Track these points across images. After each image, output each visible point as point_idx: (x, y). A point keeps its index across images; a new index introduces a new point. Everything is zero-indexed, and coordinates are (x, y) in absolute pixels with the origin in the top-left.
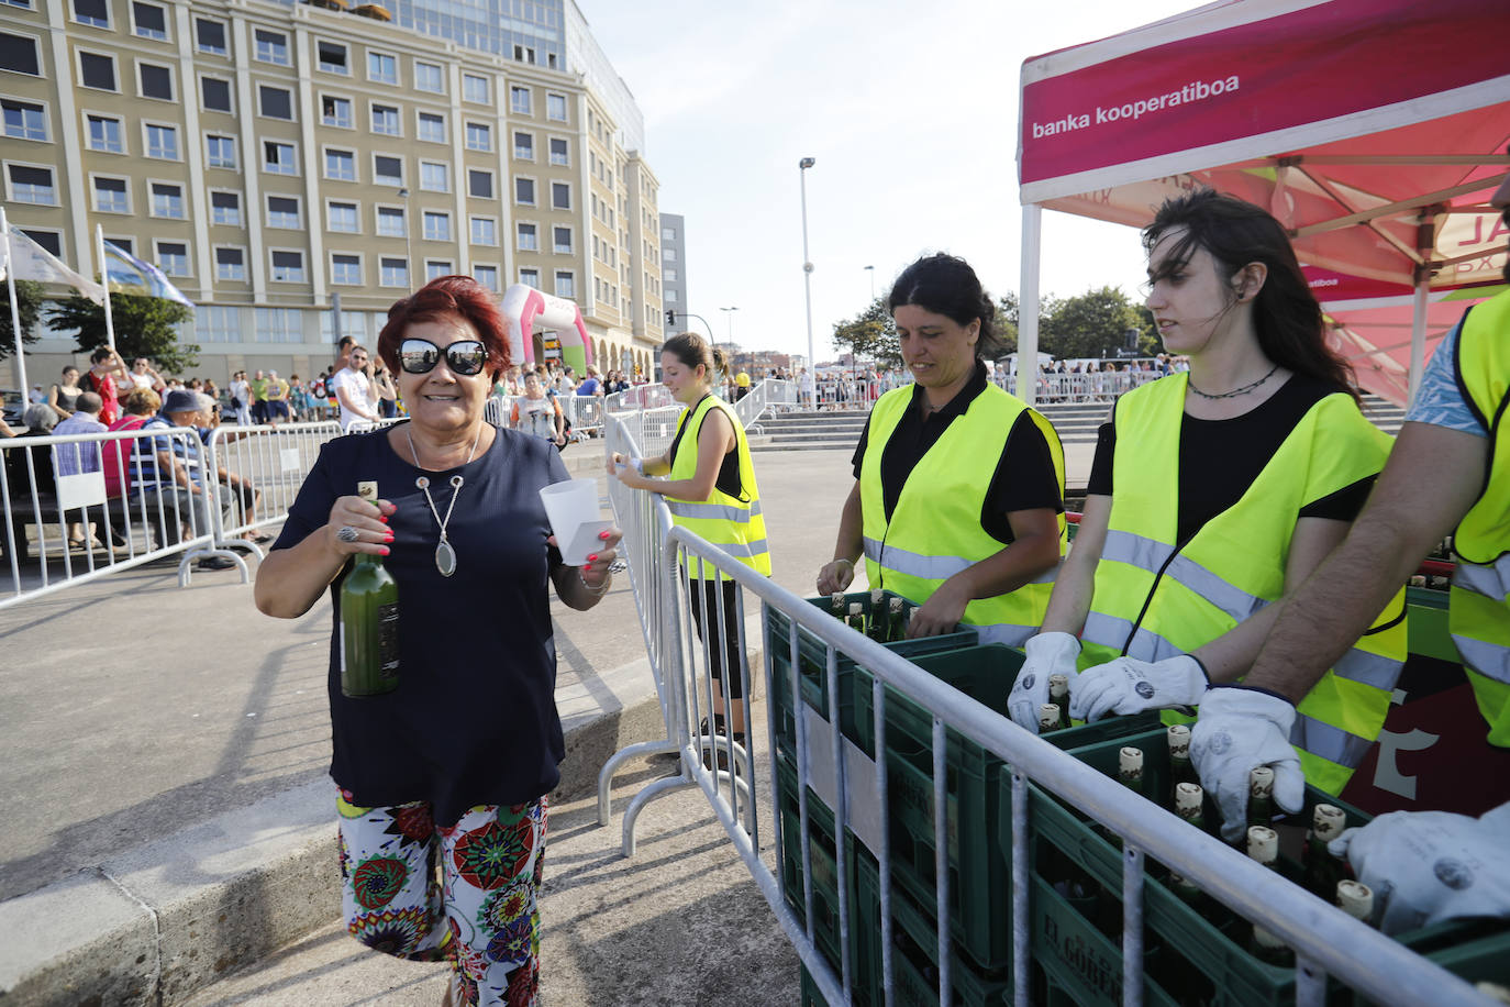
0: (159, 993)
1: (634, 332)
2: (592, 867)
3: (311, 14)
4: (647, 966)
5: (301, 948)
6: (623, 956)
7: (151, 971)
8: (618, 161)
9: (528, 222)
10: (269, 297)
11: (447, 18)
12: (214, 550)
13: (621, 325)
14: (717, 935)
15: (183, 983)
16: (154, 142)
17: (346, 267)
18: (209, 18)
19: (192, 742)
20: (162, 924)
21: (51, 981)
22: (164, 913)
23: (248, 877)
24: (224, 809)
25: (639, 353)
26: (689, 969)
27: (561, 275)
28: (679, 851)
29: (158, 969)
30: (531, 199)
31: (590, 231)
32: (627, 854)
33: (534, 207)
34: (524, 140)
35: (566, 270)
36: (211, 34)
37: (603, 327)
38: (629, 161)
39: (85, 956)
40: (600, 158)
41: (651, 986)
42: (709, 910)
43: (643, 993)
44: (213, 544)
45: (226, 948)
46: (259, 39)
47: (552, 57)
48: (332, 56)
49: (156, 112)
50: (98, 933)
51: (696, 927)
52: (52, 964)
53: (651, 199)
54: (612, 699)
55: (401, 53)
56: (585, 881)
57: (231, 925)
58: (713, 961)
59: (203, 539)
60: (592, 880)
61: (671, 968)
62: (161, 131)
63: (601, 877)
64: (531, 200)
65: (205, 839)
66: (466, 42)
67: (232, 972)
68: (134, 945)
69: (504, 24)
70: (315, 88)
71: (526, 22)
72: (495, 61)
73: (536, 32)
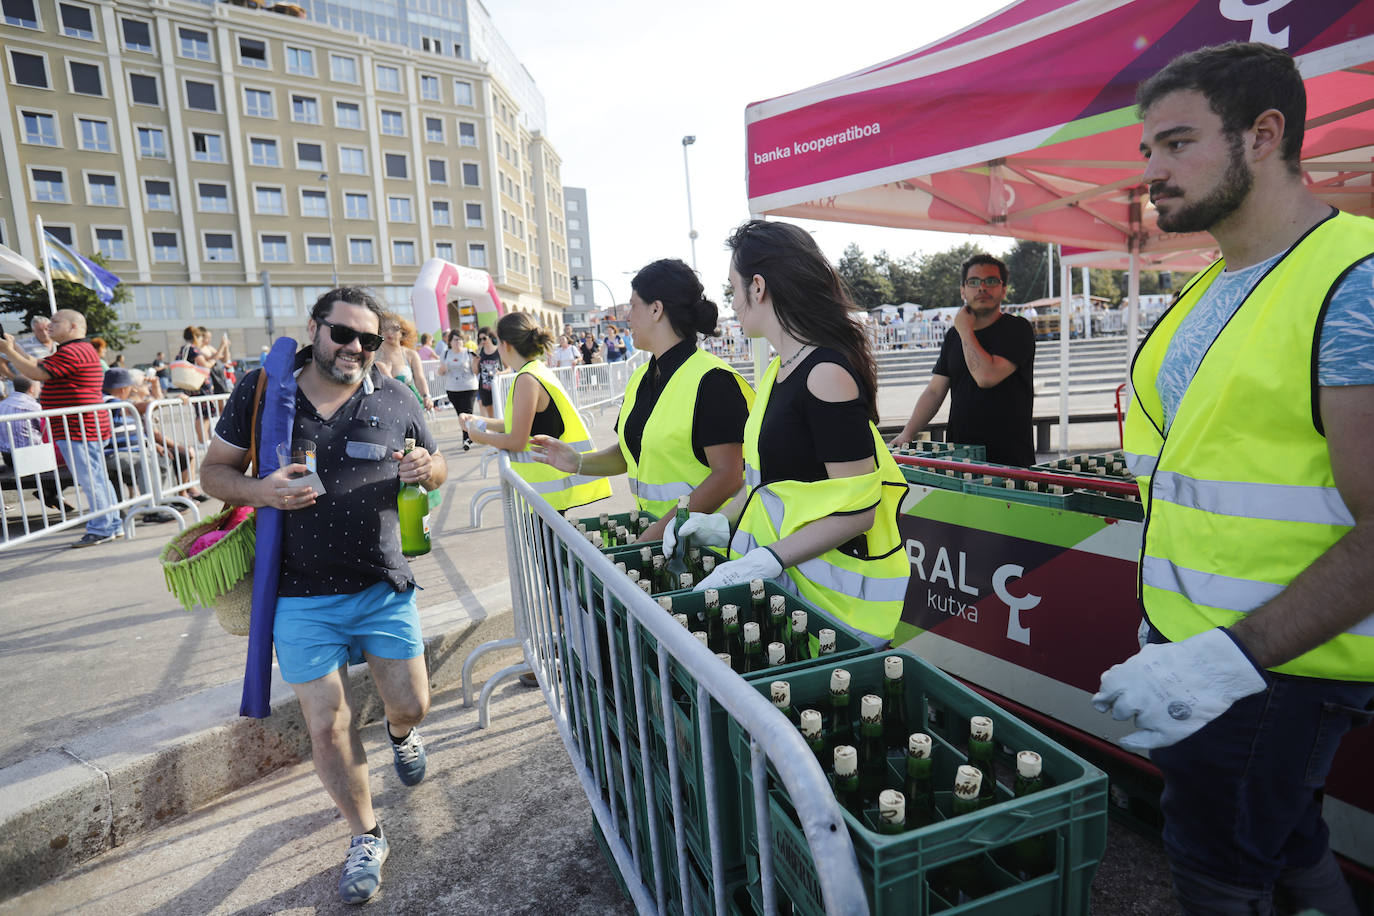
0: (112, 835)
1: (543, 297)
2: (455, 736)
3: (230, 12)
4: (486, 800)
5: (224, 804)
6: (469, 795)
7: (106, 818)
8: (522, 140)
9: (441, 199)
10: (204, 276)
12: (154, 506)
13: (531, 290)
14: (542, 779)
15: (131, 828)
16: (88, 134)
17: (274, 246)
18: (134, 18)
19: (136, 657)
20: (112, 782)
21: (29, 822)
22: (113, 774)
23: (179, 748)
24: (161, 703)
25: (549, 316)
26: (518, 801)
27: (473, 247)
28: (524, 722)
29: (110, 817)
30: (443, 178)
31: (499, 206)
32: (483, 726)
33: (446, 186)
34: (434, 124)
35: (478, 242)
36: (136, 33)
37: (515, 293)
38: (533, 140)
39: (54, 805)
40: (506, 139)
41: (487, 813)
42: (539, 761)
43: (480, 818)
44: (153, 502)
45: (163, 802)
46: (182, 36)
47: (457, 47)
48: (252, 51)
49: (88, 107)
50: (63, 789)
51: (528, 773)
52: (29, 810)
53: (554, 175)
54: (481, 610)
55: (317, 47)
56: (448, 746)
57: (166, 785)
58: (536, 795)
59: (145, 497)
60: (454, 746)
61: (503, 801)
62: (93, 125)
63: (461, 743)
65: (146, 724)
66: (377, 35)
67: (169, 820)
68: (92, 798)
69: (412, 18)
70: (238, 81)
71: (432, 15)
72: (405, 52)
73: (442, 24)
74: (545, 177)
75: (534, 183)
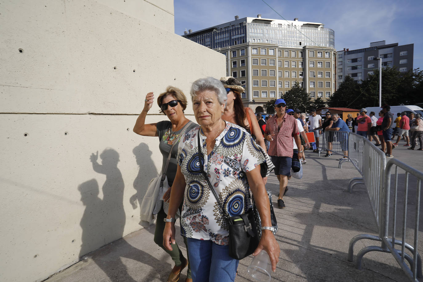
11: (221, 42)
34: (235, 63)
47: (243, 41)
71: (237, 35)
72: (228, 48)
73: (240, 36)
74: (309, 61)
75: (304, 64)
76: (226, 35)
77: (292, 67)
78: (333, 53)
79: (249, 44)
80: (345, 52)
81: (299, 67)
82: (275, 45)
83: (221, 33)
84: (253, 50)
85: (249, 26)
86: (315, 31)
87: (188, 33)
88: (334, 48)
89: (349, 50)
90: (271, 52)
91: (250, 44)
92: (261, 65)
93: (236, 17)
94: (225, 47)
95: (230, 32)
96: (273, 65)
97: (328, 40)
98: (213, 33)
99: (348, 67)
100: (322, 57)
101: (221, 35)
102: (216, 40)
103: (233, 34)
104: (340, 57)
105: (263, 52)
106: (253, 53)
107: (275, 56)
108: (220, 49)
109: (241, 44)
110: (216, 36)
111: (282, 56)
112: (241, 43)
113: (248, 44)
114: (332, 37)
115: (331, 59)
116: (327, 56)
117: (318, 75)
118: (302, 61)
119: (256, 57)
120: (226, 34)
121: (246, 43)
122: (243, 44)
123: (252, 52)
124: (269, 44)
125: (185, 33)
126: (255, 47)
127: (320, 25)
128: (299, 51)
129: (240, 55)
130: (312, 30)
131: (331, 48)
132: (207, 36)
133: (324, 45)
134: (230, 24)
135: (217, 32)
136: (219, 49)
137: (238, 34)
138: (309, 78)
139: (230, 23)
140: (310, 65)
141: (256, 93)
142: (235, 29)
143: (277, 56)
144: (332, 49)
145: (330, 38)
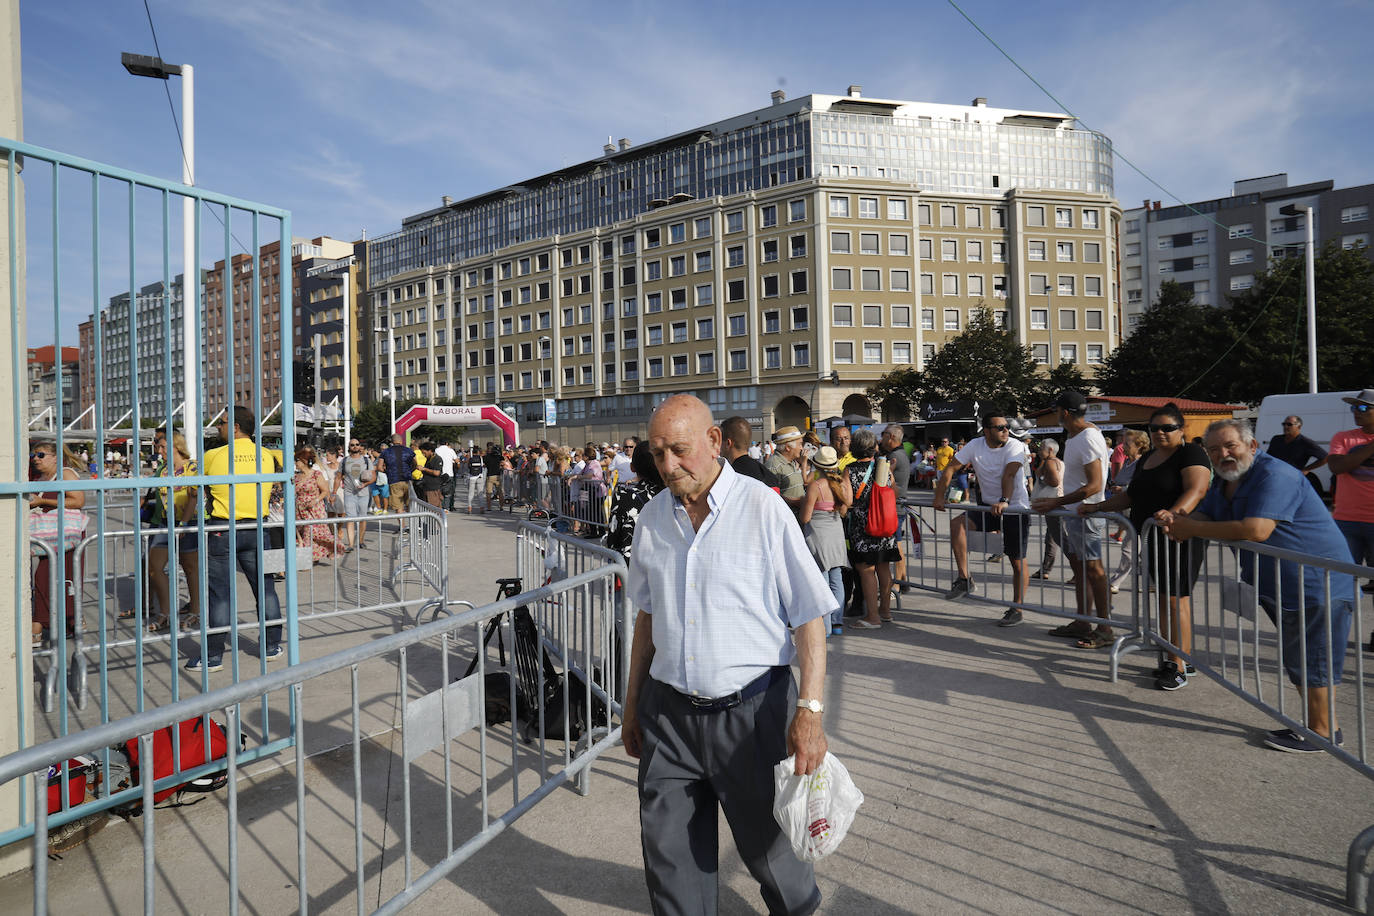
3: (643, 217)
9: (771, 310)
10: (622, 390)
11: (725, 178)
17: (657, 365)
27: (798, 347)
31: (824, 303)
33: (777, 298)
34: (771, 247)
35: (801, 343)
36: (608, 250)
46: (624, 242)
47: (801, 170)
48: (653, 237)
55: (686, 220)
64: (777, 293)
69: (763, 162)
70: (644, 259)
71: (780, 152)
72: (747, 196)
73: (787, 156)
74: (1025, 237)
75: (1008, 249)
76: (740, 154)
77: (969, 259)
78: (1108, 211)
79: (817, 181)
80: (1149, 212)
81: (994, 261)
82: (909, 185)
83: (724, 146)
84: (832, 204)
85: (820, 124)
86: (1044, 139)
87: (617, 149)
88: (1112, 196)
89: (1163, 206)
90: (895, 211)
91: (823, 181)
92: (862, 253)
93: (776, 96)
94: (738, 195)
95: (754, 143)
96: (902, 254)
97: (1090, 168)
98: (697, 148)
99: (1161, 262)
100: (1070, 225)
101: (724, 154)
102: (709, 170)
103: (765, 150)
104: (1133, 228)
105: (867, 210)
106: (832, 214)
107: (911, 223)
108: (720, 201)
109: (792, 184)
110: (709, 158)
111: (932, 224)
112: (792, 179)
113: (814, 182)
114: (1103, 158)
115: (1103, 232)
116: (1088, 221)
117: (1061, 289)
118: (1001, 241)
119: (842, 228)
120: (740, 150)
121: (809, 180)
122: (797, 182)
123: (827, 209)
124: (888, 183)
125: (607, 149)
126: (839, 193)
127: (1060, 120)
128: (992, 207)
129: (790, 220)
130: (1034, 136)
131: (1101, 197)
132: (678, 159)
133: (1076, 187)
134: (757, 119)
135: (713, 143)
136: (717, 200)
137: (782, 151)
138: (1028, 296)
139: (756, 115)
140: (1030, 255)
141: (844, 350)
142: (773, 132)
143: (916, 223)
144: (1104, 199)
145: (1097, 164)
